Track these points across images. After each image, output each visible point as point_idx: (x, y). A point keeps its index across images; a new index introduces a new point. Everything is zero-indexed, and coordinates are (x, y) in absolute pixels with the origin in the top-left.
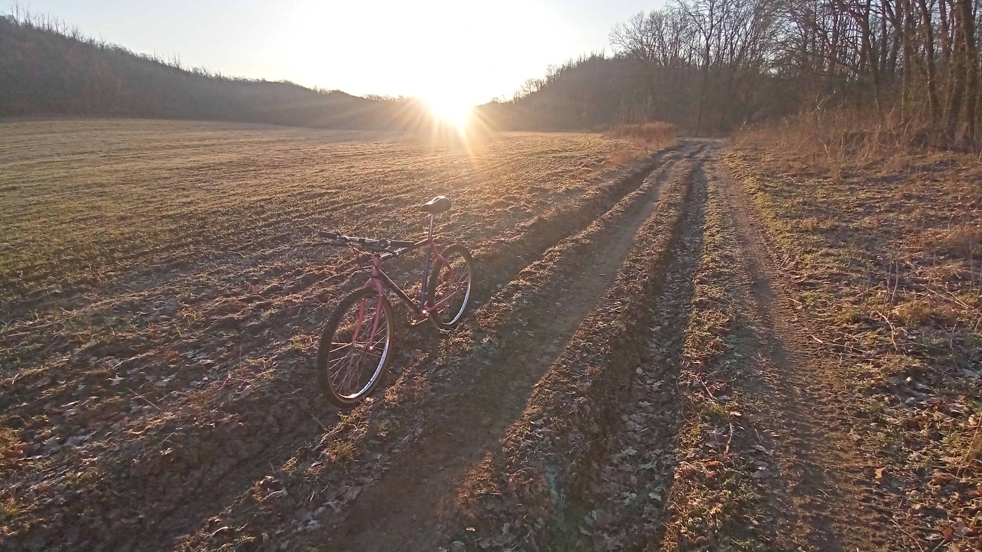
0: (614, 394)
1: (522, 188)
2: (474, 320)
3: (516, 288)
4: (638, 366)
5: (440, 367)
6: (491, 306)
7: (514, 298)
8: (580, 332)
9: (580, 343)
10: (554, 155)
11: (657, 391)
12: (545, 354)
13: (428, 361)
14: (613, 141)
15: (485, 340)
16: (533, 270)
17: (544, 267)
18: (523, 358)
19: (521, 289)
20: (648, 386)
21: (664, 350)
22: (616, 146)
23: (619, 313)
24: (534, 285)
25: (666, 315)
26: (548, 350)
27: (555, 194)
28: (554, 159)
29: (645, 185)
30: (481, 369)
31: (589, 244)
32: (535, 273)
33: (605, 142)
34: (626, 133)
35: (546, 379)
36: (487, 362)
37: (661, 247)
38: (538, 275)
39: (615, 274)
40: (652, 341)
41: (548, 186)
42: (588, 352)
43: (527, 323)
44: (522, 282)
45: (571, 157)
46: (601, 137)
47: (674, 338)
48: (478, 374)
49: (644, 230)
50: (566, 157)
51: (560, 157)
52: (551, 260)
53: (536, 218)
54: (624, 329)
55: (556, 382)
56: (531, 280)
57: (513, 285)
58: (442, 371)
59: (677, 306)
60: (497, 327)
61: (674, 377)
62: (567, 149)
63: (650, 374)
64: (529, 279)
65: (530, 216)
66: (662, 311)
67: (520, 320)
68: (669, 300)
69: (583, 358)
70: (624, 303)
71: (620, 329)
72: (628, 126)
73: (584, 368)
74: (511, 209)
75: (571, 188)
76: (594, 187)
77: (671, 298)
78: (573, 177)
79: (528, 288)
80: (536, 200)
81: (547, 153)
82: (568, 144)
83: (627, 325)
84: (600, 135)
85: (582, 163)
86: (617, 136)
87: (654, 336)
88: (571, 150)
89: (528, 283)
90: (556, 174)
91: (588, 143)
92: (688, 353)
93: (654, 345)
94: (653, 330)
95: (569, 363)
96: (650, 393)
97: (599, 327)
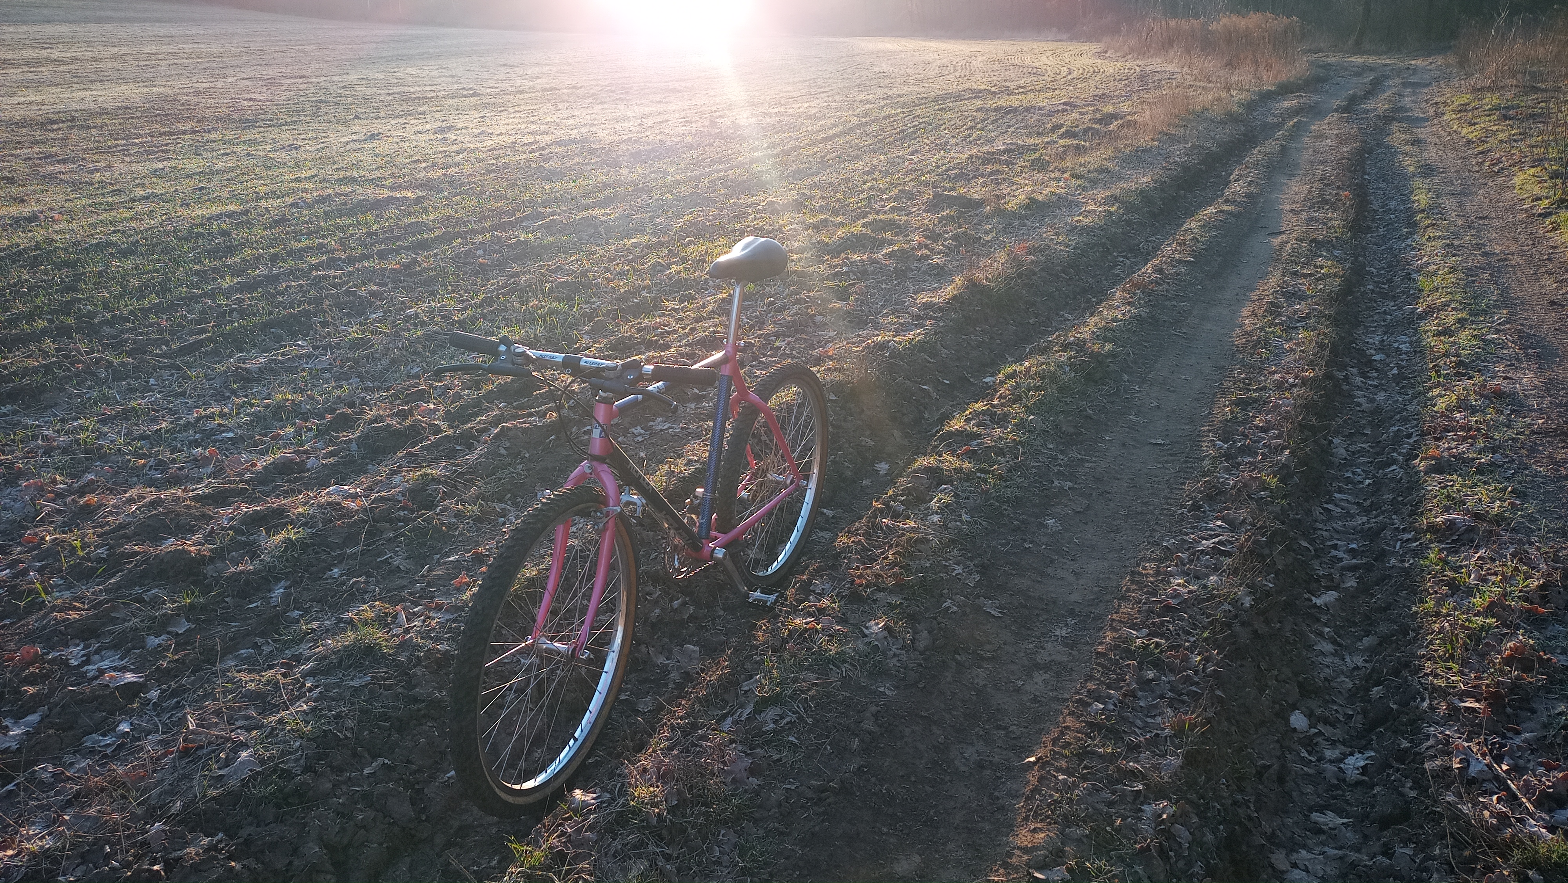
0: (1241, 790)
1: (911, 196)
2: (834, 567)
3: (936, 477)
4: (1294, 707)
5: (763, 704)
6: (874, 526)
7: (934, 504)
8: (1126, 608)
9: (1132, 640)
10: (979, 103)
11: (1358, 783)
12: (1037, 666)
13: (730, 684)
14: (1133, 65)
15: (876, 626)
16: (971, 427)
17: (1001, 420)
18: (980, 676)
19: (949, 481)
20: (1332, 768)
21: (1359, 660)
22: (1143, 77)
23: (1228, 554)
24: (982, 471)
25: (1348, 560)
26: (1042, 657)
27: (1000, 212)
28: (979, 115)
29: (1237, 187)
30: (874, 709)
31: (1112, 354)
32: (978, 436)
33: (1110, 67)
34: (1167, 44)
35: (1055, 741)
36: (886, 689)
37: (1311, 364)
38: (988, 442)
39: (1195, 440)
40: (1321, 634)
41: (976, 191)
42: (1157, 664)
43: (977, 577)
44: (950, 461)
45: (1027, 110)
46: (1099, 55)
47: (1383, 628)
48: (868, 725)
49: (1254, 314)
50: (1012, 110)
51: (998, 109)
52: (1017, 399)
53: (959, 280)
54: (1247, 601)
55: (1084, 754)
56: (971, 455)
57: (928, 470)
58: (772, 713)
59: (1373, 535)
60: (900, 587)
61: (1405, 744)
62: (1012, 86)
63: (1327, 730)
64: (967, 452)
65: (940, 274)
66: (1335, 547)
67: (959, 569)
68: (1350, 516)
69: (1145, 684)
70: (1233, 526)
71: (1235, 602)
72: (1173, 23)
73: (1150, 711)
74: (890, 255)
75: (1040, 198)
76: (1102, 194)
77: (1354, 509)
78: (1040, 165)
79: (969, 477)
80: (951, 230)
81: (958, 97)
82: (1012, 74)
83: (1252, 588)
84: (1095, 47)
85: (1060, 126)
86: (1142, 51)
87: (1324, 618)
88: (1023, 90)
89: (967, 465)
90: (991, 158)
91: (1065, 70)
92: (1436, 676)
93: (1328, 647)
94: (1319, 602)
95: (1110, 697)
96: (1336, 787)
97: (1176, 595)
